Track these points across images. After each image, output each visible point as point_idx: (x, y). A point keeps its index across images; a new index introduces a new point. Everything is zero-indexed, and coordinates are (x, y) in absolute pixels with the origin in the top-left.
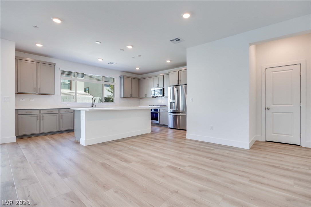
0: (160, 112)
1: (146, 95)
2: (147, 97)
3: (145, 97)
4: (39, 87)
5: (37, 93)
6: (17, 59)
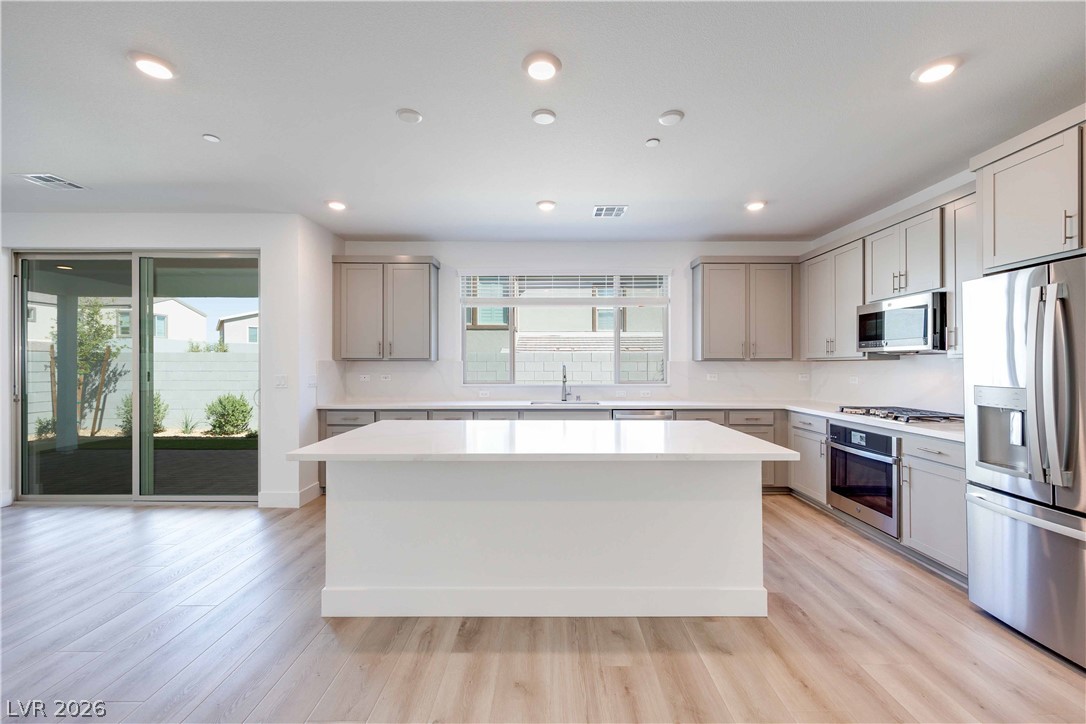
0: (905, 461)
1: (830, 342)
2: (836, 355)
3: (823, 355)
4: (389, 338)
5: (385, 354)
6: (338, 263)
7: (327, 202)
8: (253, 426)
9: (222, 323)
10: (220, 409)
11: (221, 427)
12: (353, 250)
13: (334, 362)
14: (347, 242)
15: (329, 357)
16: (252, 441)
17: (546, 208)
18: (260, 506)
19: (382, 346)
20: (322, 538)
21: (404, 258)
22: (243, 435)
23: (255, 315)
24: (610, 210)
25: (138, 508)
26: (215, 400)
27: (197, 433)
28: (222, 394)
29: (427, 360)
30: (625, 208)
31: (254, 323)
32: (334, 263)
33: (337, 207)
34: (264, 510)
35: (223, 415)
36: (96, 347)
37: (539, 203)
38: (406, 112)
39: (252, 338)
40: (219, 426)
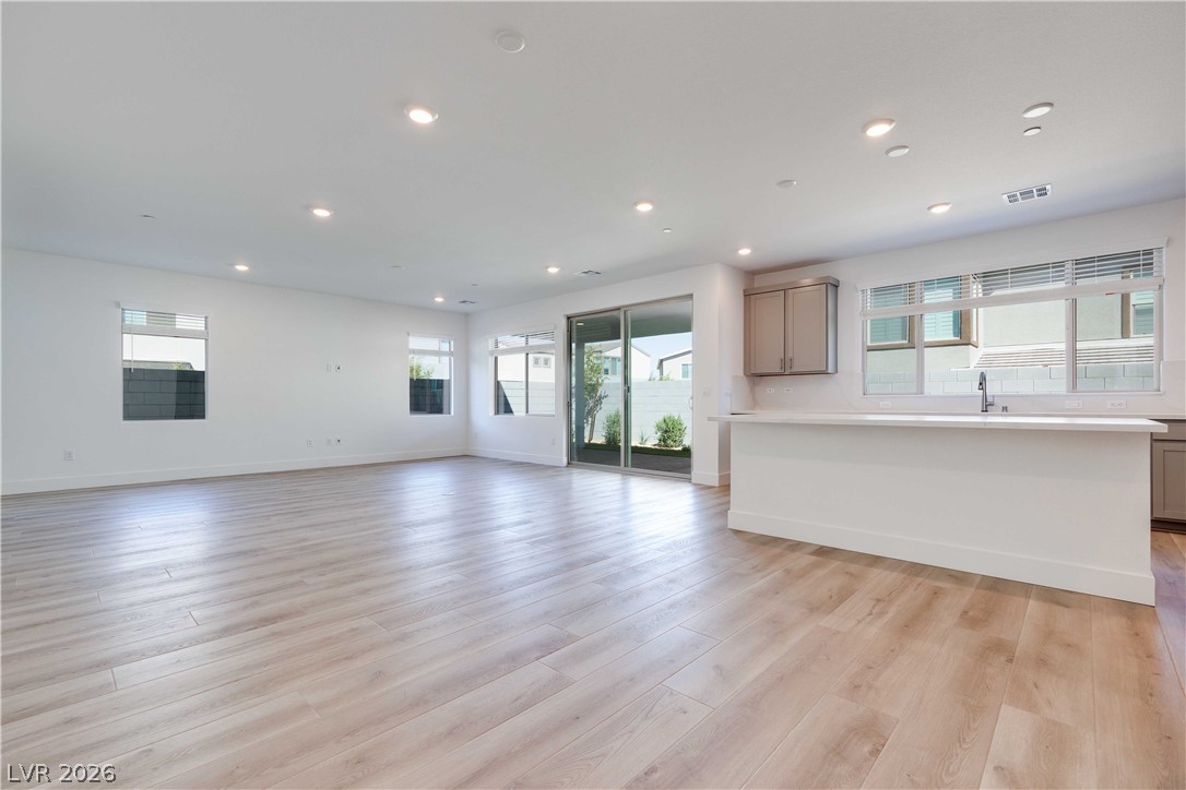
4: (790, 355)
5: (787, 371)
6: (748, 295)
7: (737, 250)
8: (687, 442)
9: (661, 361)
10: (664, 426)
11: (664, 441)
12: (761, 282)
13: (745, 378)
14: (756, 277)
15: (741, 372)
16: (687, 452)
17: (939, 210)
18: (693, 481)
19: (783, 361)
20: (729, 502)
21: (807, 281)
22: (680, 448)
23: (689, 352)
24: (1027, 194)
25: (625, 474)
26: (661, 419)
27: (649, 445)
28: (666, 415)
29: (825, 373)
30: (1048, 187)
31: (688, 359)
32: (745, 296)
33: (745, 252)
34: (695, 484)
35: (666, 432)
36: (591, 379)
37: (930, 208)
38: (785, 183)
39: (685, 374)
40: (663, 440)
